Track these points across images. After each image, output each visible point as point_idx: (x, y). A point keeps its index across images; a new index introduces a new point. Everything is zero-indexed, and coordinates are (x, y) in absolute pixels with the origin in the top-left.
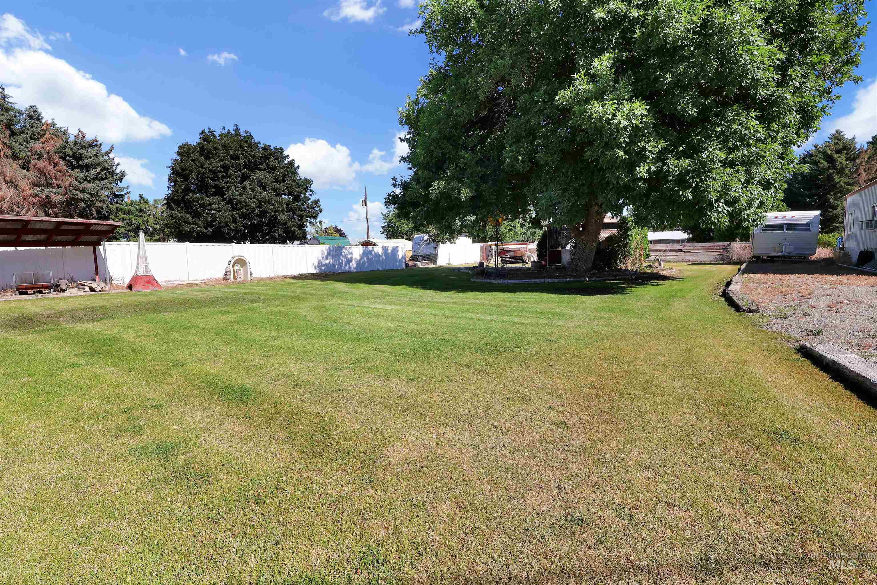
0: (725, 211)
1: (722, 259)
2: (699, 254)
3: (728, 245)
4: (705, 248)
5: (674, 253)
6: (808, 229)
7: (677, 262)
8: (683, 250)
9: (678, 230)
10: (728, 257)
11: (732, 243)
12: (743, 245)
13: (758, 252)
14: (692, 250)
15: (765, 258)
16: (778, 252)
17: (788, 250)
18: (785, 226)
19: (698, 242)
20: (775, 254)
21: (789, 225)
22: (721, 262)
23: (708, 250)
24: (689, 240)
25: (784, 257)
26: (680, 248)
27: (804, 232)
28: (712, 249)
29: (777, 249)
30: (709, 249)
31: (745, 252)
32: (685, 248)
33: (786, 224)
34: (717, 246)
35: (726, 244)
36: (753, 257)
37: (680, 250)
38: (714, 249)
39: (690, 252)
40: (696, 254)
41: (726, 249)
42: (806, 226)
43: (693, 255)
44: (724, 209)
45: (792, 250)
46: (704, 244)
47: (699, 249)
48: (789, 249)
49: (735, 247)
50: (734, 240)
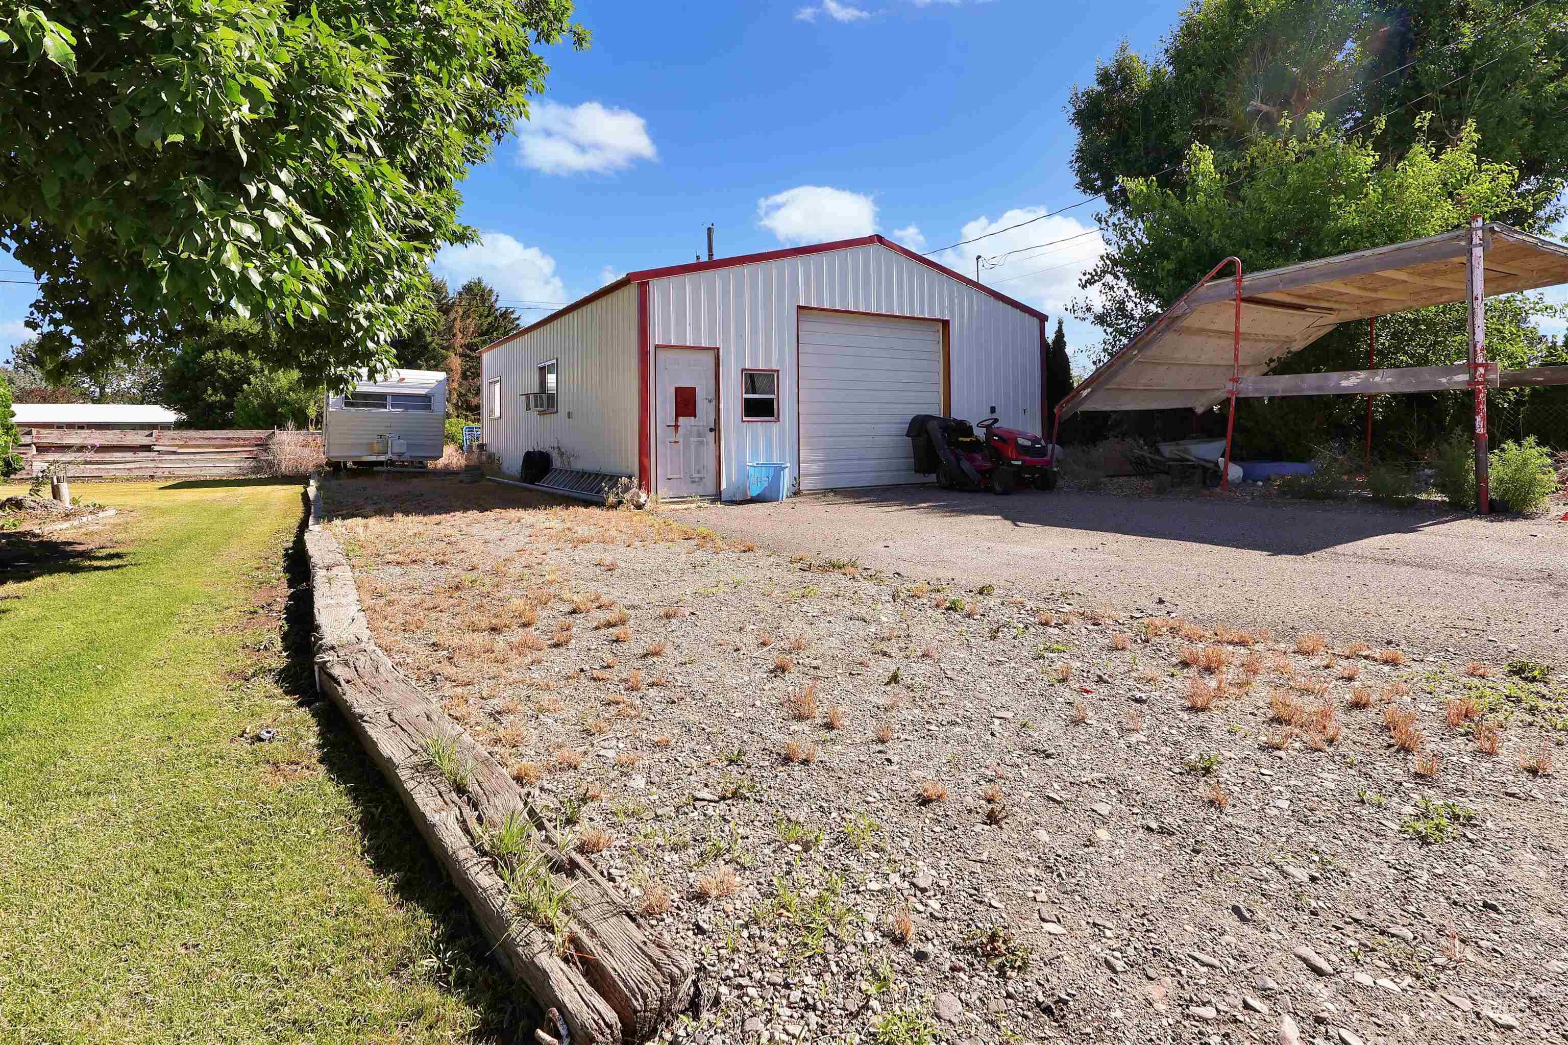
0: (299, 234)
1: (257, 470)
2: (198, 457)
3: (270, 437)
4: (213, 442)
5: (129, 456)
6: (428, 408)
7: (138, 479)
8: (156, 448)
9: (155, 403)
10: (270, 464)
11: (277, 431)
12: (301, 438)
13: (338, 454)
14: (181, 446)
15: (349, 464)
16: (379, 454)
17: (397, 450)
18: (389, 398)
19: (198, 428)
20: (374, 458)
21: (395, 396)
22: (254, 477)
23: (222, 448)
24: (179, 425)
25: (391, 463)
26: (146, 441)
27: (422, 412)
28: (232, 446)
29: (377, 448)
30: (226, 446)
31: (307, 452)
32: (160, 442)
33: (390, 394)
34: (244, 439)
35: (263, 433)
36: (327, 464)
37: (147, 448)
38: (236, 446)
39: (174, 453)
40: (192, 457)
41: (264, 445)
42: (423, 401)
43: (183, 461)
44: (298, 223)
45: (403, 450)
46: (210, 433)
47: (199, 446)
48: (397, 448)
49: (284, 443)
50: (282, 427)
